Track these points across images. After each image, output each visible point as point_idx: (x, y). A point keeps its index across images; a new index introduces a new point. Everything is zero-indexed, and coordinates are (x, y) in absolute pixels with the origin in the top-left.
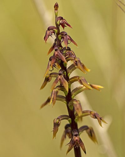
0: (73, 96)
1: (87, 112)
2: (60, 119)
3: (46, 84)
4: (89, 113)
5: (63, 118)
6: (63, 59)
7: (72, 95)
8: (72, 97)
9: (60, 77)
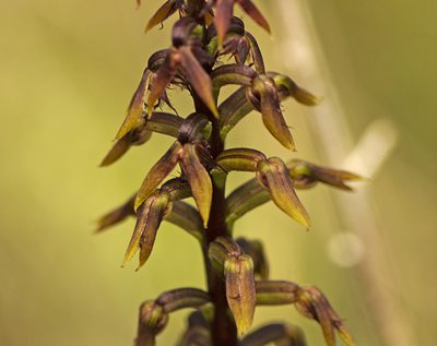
0: (232, 215)
1: (281, 290)
2: (167, 307)
3: (124, 151)
4: (291, 295)
5: (180, 302)
6: (201, 88)
7: (228, 213)
8: (228, 220)
9: (181, 151)
